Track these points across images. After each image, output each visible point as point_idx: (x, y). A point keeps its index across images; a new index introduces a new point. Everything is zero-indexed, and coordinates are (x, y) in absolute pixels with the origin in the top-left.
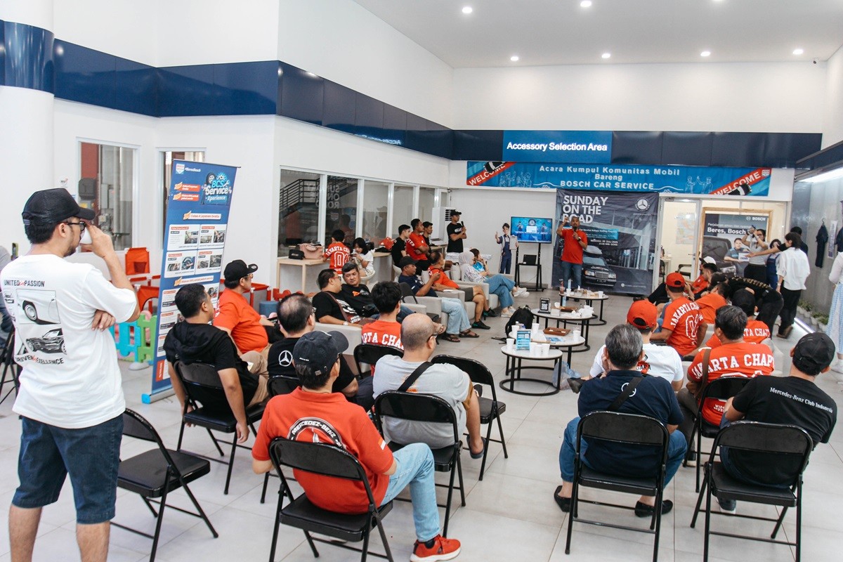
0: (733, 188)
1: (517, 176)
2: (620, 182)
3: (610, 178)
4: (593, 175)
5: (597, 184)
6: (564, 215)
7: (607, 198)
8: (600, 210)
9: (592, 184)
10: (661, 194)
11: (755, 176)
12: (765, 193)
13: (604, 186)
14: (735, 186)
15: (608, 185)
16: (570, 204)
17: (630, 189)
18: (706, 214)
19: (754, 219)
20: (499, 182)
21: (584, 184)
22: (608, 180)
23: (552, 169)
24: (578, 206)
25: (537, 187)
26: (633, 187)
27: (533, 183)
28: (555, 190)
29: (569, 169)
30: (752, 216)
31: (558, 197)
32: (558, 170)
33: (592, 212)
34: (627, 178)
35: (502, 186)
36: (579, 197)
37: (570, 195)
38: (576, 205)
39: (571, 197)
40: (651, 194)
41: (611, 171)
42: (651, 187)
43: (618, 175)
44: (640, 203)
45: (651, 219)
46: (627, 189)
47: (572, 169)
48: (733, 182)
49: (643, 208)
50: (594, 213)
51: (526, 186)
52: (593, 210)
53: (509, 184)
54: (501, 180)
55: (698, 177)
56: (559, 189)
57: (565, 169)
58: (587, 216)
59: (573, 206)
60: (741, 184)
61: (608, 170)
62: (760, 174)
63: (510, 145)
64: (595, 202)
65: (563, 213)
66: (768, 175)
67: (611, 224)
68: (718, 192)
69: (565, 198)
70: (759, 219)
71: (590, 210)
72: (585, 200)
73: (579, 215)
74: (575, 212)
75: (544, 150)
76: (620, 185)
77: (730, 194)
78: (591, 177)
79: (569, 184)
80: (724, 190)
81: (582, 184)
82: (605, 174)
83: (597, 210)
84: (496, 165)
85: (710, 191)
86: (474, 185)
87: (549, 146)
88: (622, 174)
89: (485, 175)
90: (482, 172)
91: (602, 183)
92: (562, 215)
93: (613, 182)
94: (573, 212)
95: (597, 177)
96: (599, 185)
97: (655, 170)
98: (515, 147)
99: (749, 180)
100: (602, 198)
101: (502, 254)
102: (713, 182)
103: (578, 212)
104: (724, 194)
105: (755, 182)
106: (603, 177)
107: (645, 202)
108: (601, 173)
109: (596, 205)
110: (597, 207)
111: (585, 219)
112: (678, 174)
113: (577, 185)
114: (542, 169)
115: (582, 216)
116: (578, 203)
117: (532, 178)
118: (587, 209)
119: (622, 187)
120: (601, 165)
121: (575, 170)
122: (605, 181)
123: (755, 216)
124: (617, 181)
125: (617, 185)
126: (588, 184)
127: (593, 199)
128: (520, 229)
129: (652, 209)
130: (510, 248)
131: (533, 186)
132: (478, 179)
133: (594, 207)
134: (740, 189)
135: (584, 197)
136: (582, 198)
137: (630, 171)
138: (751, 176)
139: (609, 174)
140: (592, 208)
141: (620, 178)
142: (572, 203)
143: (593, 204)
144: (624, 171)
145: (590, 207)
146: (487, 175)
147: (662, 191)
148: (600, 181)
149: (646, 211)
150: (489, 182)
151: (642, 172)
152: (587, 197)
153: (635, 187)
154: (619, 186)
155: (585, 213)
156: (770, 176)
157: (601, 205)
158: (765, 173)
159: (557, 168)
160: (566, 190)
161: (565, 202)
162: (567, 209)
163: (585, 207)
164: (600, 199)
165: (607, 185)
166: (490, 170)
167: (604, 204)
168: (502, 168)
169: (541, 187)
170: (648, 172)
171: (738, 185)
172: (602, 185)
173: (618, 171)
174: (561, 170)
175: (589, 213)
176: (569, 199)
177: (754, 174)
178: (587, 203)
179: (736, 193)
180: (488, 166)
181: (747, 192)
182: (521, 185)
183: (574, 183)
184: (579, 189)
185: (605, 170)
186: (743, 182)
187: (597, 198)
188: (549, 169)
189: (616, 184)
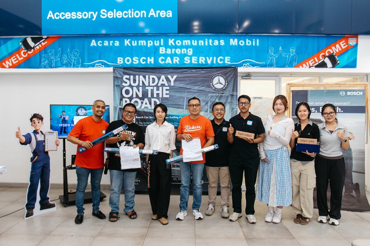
0: (319, 60)
1: (62, 54)
2: (191, 57)
3: (178, 51)
4: (156, 49)
5: (162, 60)
6: (124, 100)
7: (175, 77)
8: (168, 92)
9: (156, 60)
10: (240, 70)
11: (342, 45)
12: (353, 65)
13: (171, 62)
14: (321, 58)
15: (176, 60)
16: (130, 86)
17: (203, 65)
18: (293, 91)
19: (349, 93)
20: (40, 62)
21: (146, 61)
22: (176, 55)
23: (106, 43)
24: (141, 88)
25: (88, 66)
26: (206, 61)
27: (83, 61)
28: (111, 70)
29: (127, 42)
30: (346, 91)
31: (115, 78)
32: (113, 44)
33: (158, 94)
34: (198, 51)
35: (45, 67)
36: (141, 77)
37: (129, 75)
38: (138, 87)
39: (132, 77)
40: (228, 70)
41: (179, 43)
42: (227, 61)
43: (187, 47)
44: (215, 80)
45: (229, 100)
46: (199, 64)
47: (131, 43)
48: (319, 53)
49: (219, 86)
50: (161, 96)
51: (74, 66)
52: (160, 92)
53: (53, 65)
54: (43, 59)
55: (280, 48)
56: (116, 68)
57: (122, 43)
58: (153, 100)
59: (135, 89)
60: (327, 55)
61: (175, 42)
62: (347, 43)
63: (50, 15)
64: (161, 82)
65: (122, 97)
66: (355, 43)
67: (183, 108)
68: (304, 65)
69: (124, 79)
70: (355, 93)
71: (155, 92)
72: (149, 79)
73: (142, 99)
74: (137, 96)
75: (94, 20)
76: (191, 60)
77: (316, 67)
78: (155, 51)
79: (128, 61)
80: (310, 62)
81: (144, 60)
82: (172, 47)
83: (165, 92)
84: (35, 40)
85: (295, 64)
86: (10, 67)
87: (99, 14)
88: (191, 46)
89: (23, 54)
90: (18, 51)
91: (169, 58)
92: (121, 100)
93: (182, 56)
94: (134, 96)
95: (162, 50)
96: (165, 60)
97: (231, 40)
98: (57, 16)
99: (335, 49)
100: (169, 77)
101: (32, 159)
102: (298, 52)
103: (140, 95)
104: (310, 67)
105: (343, 52)
106: (169, 51)
107: (222, 80)
108: (166, 46)
109: (163, 85)
110: (165, 88)
111: (150, 104)
112: (258, 44)
113: (138, 62)
114: (93, 43)
115: (146, 100)
116: (141, 84)
117: (82, 56)
118: (152, 90)
119: (193, 62)
120: (166, 35)
121: (134, 44)
122: (172, 56)
123: (350, 91)
124: (186, 55)
125: (187, 60)
126: (151, 61)
127: (159, 79)
128: (64, 121)
129: (230, 88)
130: (46, 150)
131: (83, 66)
132: (13, 60)
133: (161, 88)
134: (327, 61)
135: (147, 77)
136: (145, 77)
137: (201, 43)
138: (337, 46)
139: (176, 47)
140: (158, 90)
141: (190, 52)
142: (133, 84)
143: (159, 85)
144: (195, 43)
145: (155, 88)
146: (25, 53)
147: (241, 65)
148: (166, 56)
149: (223, 90)
150: (27, 63)
151: (216, 43)
152: (151, 77)
153: (209, 62)
154: (189, 61)
155: (150, 96)
156: (357, 44)
157: (169, 86)
158: (352, 42)
159: (111, 42)
160: (125, 68)
161: (124, 84)
162: (127, 92)
163: (149, 89)
164: (168, 80)
165: (174, 61)
166: (28, 47)
167: (172, 84)
168: (43, 44)
169: (93, 66)
170: (222, 42)
171: (324, 56)
172: (169, 61)
173: (187, 42)
174: (117, 43)
175: (155, 96)
176: (129, 79)
177: (341, 43)
178: (151, 84)
179: (323, 65)
180: (25, 43)
181: (334, 63)
182: (68, 65)
183: (134, 59)
184: (140, 66)
185: (171, 42)
186: (329, 52)
187: (163, 77)
188: (103, 43)
189: (185, 59)
